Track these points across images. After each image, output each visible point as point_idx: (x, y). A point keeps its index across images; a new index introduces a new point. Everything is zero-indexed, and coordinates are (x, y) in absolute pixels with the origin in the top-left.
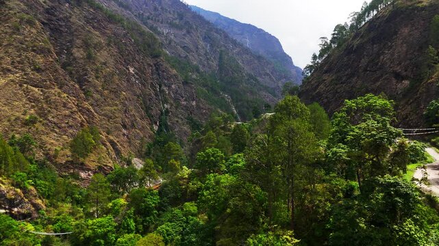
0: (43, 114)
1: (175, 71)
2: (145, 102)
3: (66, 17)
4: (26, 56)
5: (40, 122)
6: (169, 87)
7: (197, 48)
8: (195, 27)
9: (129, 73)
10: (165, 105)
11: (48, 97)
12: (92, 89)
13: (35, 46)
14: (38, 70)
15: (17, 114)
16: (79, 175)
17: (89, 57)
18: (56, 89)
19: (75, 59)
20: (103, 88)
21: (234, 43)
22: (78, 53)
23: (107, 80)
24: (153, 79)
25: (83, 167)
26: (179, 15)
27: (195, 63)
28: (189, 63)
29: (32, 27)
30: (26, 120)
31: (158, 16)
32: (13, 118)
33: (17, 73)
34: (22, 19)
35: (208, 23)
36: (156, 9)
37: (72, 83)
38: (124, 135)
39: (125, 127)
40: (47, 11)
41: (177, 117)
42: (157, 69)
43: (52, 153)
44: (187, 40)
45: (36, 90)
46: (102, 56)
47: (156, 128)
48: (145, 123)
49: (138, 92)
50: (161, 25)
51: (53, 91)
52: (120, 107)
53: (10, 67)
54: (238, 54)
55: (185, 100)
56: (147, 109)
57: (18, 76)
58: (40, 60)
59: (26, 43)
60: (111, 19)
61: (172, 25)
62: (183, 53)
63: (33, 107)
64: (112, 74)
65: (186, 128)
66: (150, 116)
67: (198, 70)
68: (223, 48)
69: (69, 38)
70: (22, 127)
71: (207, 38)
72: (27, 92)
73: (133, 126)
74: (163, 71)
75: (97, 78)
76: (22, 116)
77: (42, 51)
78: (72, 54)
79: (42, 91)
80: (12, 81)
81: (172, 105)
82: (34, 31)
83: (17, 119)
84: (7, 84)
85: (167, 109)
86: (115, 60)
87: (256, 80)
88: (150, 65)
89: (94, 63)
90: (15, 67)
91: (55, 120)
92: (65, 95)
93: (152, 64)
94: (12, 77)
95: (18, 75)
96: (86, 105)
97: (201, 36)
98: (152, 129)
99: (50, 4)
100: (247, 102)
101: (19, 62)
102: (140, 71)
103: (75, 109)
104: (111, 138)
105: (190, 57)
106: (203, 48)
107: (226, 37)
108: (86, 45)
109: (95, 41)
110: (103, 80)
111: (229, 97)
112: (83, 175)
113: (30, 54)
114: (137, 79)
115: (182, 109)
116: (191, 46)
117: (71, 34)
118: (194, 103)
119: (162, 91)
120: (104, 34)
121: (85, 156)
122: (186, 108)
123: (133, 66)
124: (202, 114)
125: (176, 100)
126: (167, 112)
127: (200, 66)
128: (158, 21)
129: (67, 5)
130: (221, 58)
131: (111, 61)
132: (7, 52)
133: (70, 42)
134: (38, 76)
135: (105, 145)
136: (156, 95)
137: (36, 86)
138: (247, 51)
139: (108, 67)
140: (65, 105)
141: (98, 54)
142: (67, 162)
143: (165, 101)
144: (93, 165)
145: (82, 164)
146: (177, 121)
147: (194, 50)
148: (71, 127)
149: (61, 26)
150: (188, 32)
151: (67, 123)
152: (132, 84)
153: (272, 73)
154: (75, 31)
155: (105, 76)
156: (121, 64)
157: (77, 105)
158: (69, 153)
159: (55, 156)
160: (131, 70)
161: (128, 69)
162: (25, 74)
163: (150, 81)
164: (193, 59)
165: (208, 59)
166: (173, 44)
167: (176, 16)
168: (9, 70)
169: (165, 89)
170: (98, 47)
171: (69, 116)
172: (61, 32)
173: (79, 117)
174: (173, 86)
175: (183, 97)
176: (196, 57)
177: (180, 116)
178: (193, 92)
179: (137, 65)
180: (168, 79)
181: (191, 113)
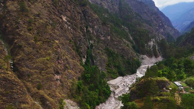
1: (97, 15)
2: (75, 43)
6: (93, 28)
9: (63, 21)
10: (91, 42)
22: (12, 6)
23: (40, 32)
24: (81, 24)
27: (106, 7)
28: (103, 8)
41: (98, 49)
42: (85, 15)
47: (84, 60)
49: (70, 36)
55: (104, 37)
64: (46, 25)
65: (105, 57)
67: (108, 12)
74: (89, 17)
75: (29, 30)
81: (95, 41)
85: (92, 44)
86: (49, 11)
87: (140, 16)
88: (79, 13)
89: (27, 16)
93: (81, 12)
100: (139, 32)
102: (72, 19)
105: (103, 4)
110: (35, 32)
111: (127, 29)
114: (69, 25)
115: (102, 43)
118: (109, 38)
119: (88, 31)
122: (104, 42)
123: (65, 15)
124: (114, 45)
125: (98, 37)
126: (92, 46)
127: (109, 9)
130: (120, 4)
131: (45, 12)
136: (84, 35)
139: (41, 19)
141: (33, 6)
143: (91, 39)
146: (99, 53)
152: (65, 30)
153: (148, 12)
155: (38, 28)
156: (55, 14)
160: (64, 19)
161: (61, 18)
163: (79, 26)
164: (105, 5)
165: (113, 5)
169: (90, 29)
174: (96, 27)
175: (102, 34)
176: (106, 3)
177: (100, 48)
178: (109, 30)
179: (69, 14)
180: (92, 22)
181: (107, 45)
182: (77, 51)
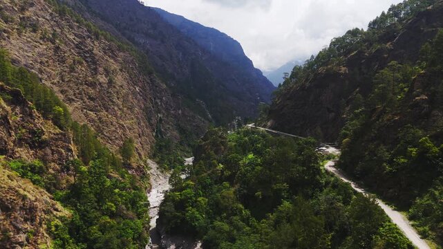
0: (100, 130)
3: (90, 50)
4: (82, 89)
5: (100, 136)
6: (161, 99)
8: (168, 36)
9: (136, 91)
10: (159, 115)
13: (86, 81)
14: (92, 99)
17: (110, 82)
18: (105, 112)
20: (123, 107)
22: (102, 79)
25: (130, 166)
26: (152, 25)
27: (170, 71)
31: (133, 26)
33: (78, 101)
41: (168, 124)
45: (92, 113)
46: (119, 80)
47: (154, 134)
49: (143, 106)
50: (137, 35)
51: (102, 113)
52: (135, 120)
53: (73, 97)
55: (174, 110)
56: (149, 119)
57: (79, 104)
58: (91, 91)
59: (81, 79)
63: (92, 126)
64: (127, 95)
65: (176, 133)
66: (151, 125)
71: (179, 47)
72: (86, 115)
74: (156, 87)
75: (118, 98)
79: (95, 114)
80: (77, 108)
81: (164, 114)
89: (114, 87)
90: (76, 97)
91: (108, 135)
92: (110, 116)
94: (76, 105)
97: (174, 45)
99: (79, 40)
102: (143, 89)
103: (117, 126)
106: (177, 56)
108: (107, 72)
109: (112, 68)
110: (122, 100)
112: (130, 172)
114: (141, 95)
115: (172, 117)
118: (180, 112)
119: (157, 103)
122: (175, 116)
123: (138, 86)
125: (167, 110)
126: (161, 120)
128: (135, 31)
129: (89, 39)
131: (125, 83)
132: (69, 86)
133: (94, 69)
137: (91, 111)
139: (124, 89)
141: (116, 79)
143: (159, 111)
144: (135, 165)
146: (169, 128)
148: (116, 139)
151: (115, 136)
152: (138, 100)
154: (98, 61)
155: (123, 97)
156: (131, 85)
160: (137, 89)
161: (135, 88)
162: (84, 102)
163: (149, 96)
168: (73, 100)
169: (158, 101)
170: (114, 71)
171: (115, 131)
174: (164, 98)
175: (172, 107)
176: (171, 65)
178: (180, 102)
179: (140, 84)
181: (178, 120)
182: (149, 122)
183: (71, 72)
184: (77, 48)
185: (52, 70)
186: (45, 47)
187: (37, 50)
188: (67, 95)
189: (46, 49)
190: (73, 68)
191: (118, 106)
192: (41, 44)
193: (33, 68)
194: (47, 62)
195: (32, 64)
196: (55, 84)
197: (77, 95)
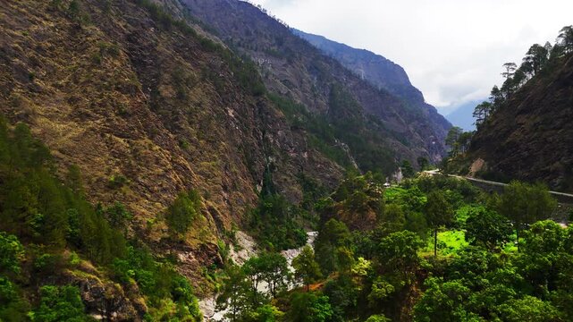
0: (130, 173)
1: (281, 113)
2: (247, 155)
3: (151, 45)
4: (109, 97)
5: (128, 184)
6: (275, 134)
7: (302, 82)
8: (297, 55)
9: (228, 116)
10: (270, 158)
11: (136, 150)
12: (184, 139)
13: (119, 83)
14: (124, 115)
15: (99, 173)
16: (177, 257)
17: (180, 96)
18: (147, 140)
19: (163, 99)
20: (198, 137)
21: (350, 74)
22: (167, 91)
23: (203, 127)
24: (255, 124)
25: (182, 246)
26: (277, 39)
27: (299, 102)
28: (292, 102)
29: (115, 58)
30: (111, 182)
31: (250, 41)
32: (94, 179)
33: (98, 118)
34: (102, 48)
35: (314, 49)
36: (248, 33)
37: (165, 131)
38: (224, 199)
39: (225, 188)
40: (129, 38)
41: (285, 174)
42: (260, 111)
43: (143, 227)
44: (288, 72)
45: (121, 140)
46: (196, 94)
47: (259, 189)
48: (247, 183)
49: (239, 141)
50: (255, 53)
51: (142, 142)
52: (219, 161)
53: (89, 111)
54: (354, 88)
55: (295, 152)
56: (250, 164)
57: (98, 123)
58: (126, 101)
59: (109, 80)
60: (205, 46)
61: (269, 53)
62: (284, 90)
63: (118, 164)
65: (296, 189)
66: (253, 173)
67: (303, 111)
68: (334, 82)
69: (154, 72)
70: (105, 191)
71: (313, 69)
72: (110, 144)
73: (234, 187)
74: (267, 114)
75: (191, 123)
76: (105, 177)
77: (128, 90)
78: (159, 93)
79: (128, 142)
80: (92, 129)
81: (278, 158)
82: (118, 63)
83: (100, 180)
84: (85, 134)
85: (272, 163)
86: (212, 99)
87: (379, 123)
88: (252, 106)
89: (186, 104)
90: (95, 111)
91: (146, 181)
92: (158, 147)
93: (254, 104)
94: (91, 124)
95: (98, 121)
96: (182, 160)
97: (306, 66)
98: (255, 191)
99: (132, 29)
101: (100, 105)
102: (241, 113)
103: (169, 166)
104: (210, 204)
105: (293, 94)
106: (309, 82)
107: (338, 66)
108: (176, 81)
109: (187, 75)
110: (198, 126)
111: (347, 146)
112: (182, 257)
113: (114, 94)
114: (238, 124)
115: (291, 163)
116: (293, 80)
117: (158, 66)
118: (306, 155)
119: (266, 140)
120: (196, 66)
121: (184, 231)
122: (296, 161)
123: (232, 107)
124: (316, 169)
125: (283, 151)
126: (272, 167)
127: (306, 106)
128: (252, 48)
129: (152, 29)
130: (331, 95)
131: (207, 101)
132: (85, 91)
133: (156, 77)
134: (124, 122)
135: (205, 214)
136: (259, 145)
137: (121, 136)
138: (364, 84)
139: (203, 109)
140: (157, 161)
141: (191, 92)
142: (163, 239)
143: (270, 153)
144: (194, 244)
145: (182, 242)
146: (285, 180)
147: (297, 84)
148: (165, 190)
149: (145, 57)
150: (290, 62)
151: (161, 186)
152: (232, 131)
153: (400, 113)
154: (162, 62)
155: (200, 122)
156: (219, 105)
157: (171, 161)
158: (165, 228)
159: (148, 231)
160: (231, 112)
161: (226, 111)
162: (108, 120)
163: (252, 127)
164: (297, 96)
165: (315, 96)
166: (270, 77)
167: (274, 41)
168: (88, 116)
169: (270, 136)
170: (190, 82)
171: (163, 176)
172: (145, 64)
173: (175, 177)
174: (279, 133)
175: (291, 148)
176: (301, 93)
177: (288, 172)
178: (305, 139)
179: (237, 105)
180: (273, 123)
181: (302, 168)
182: (249, 168)
183: (93, 66)
184: (129, 40)
185: (60, 63)
186: (52, 25)
187: (34, 28)
188: (78, 107)
189: (54, 29)
190: (99, 62)
191: (188, 135)
192: (46, 20)
193: (16, 56)
194: (51, 49)
195: (16, 49)
196: (60, 87)
197: (97, 107)
